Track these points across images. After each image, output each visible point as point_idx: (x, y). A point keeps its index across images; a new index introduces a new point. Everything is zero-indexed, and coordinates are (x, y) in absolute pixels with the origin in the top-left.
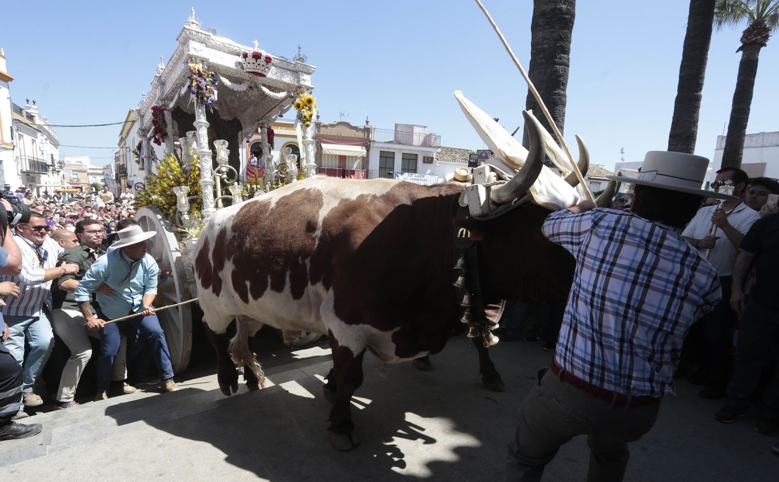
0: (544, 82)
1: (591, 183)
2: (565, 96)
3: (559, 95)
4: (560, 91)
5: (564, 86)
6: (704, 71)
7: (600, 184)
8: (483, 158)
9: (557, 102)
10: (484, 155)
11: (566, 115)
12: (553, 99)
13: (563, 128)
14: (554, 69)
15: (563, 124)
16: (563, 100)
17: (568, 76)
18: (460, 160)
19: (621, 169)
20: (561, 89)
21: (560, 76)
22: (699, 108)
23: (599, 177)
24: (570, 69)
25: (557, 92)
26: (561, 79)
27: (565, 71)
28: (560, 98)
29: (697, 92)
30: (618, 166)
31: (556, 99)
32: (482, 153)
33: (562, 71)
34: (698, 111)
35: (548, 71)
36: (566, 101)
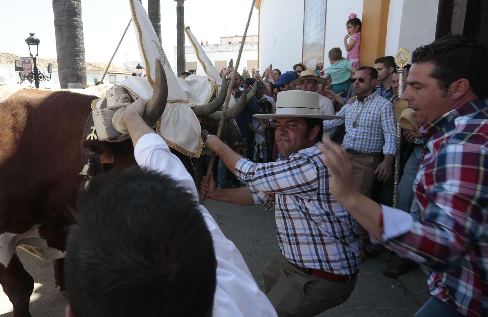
0: (65, 11)
1: (110, 76)
2: (81, 22)
3: (77, 21)
4: (77, 18)
5: (80, 15)
6: (160, 11)
7: (116, 76)
8: (27, 64)
9: (76, 26)
10: (27, 61)
11: (84, 35)
12: (74, 24)
13: (84, 44)
14: (71, 3)
15: (83, 41)
16: (81, 25)
17: (81, 8)
18: (6, 62)
19: (127, 66)
20: (78, 17)
21: (76, 8)
22: (161, 32)
23: (114, 71)
24: (81, 3)
25: (75, 19)
26: (77, 10)
27: (79, 5)
28: (78, 24)
29: (159, 23)
30: (125, 64)
31: (76, 24)
32: (25, 59)
33: (76, 4)
34: (161, 34)
35: (67, 4)
36: (82, 25)
